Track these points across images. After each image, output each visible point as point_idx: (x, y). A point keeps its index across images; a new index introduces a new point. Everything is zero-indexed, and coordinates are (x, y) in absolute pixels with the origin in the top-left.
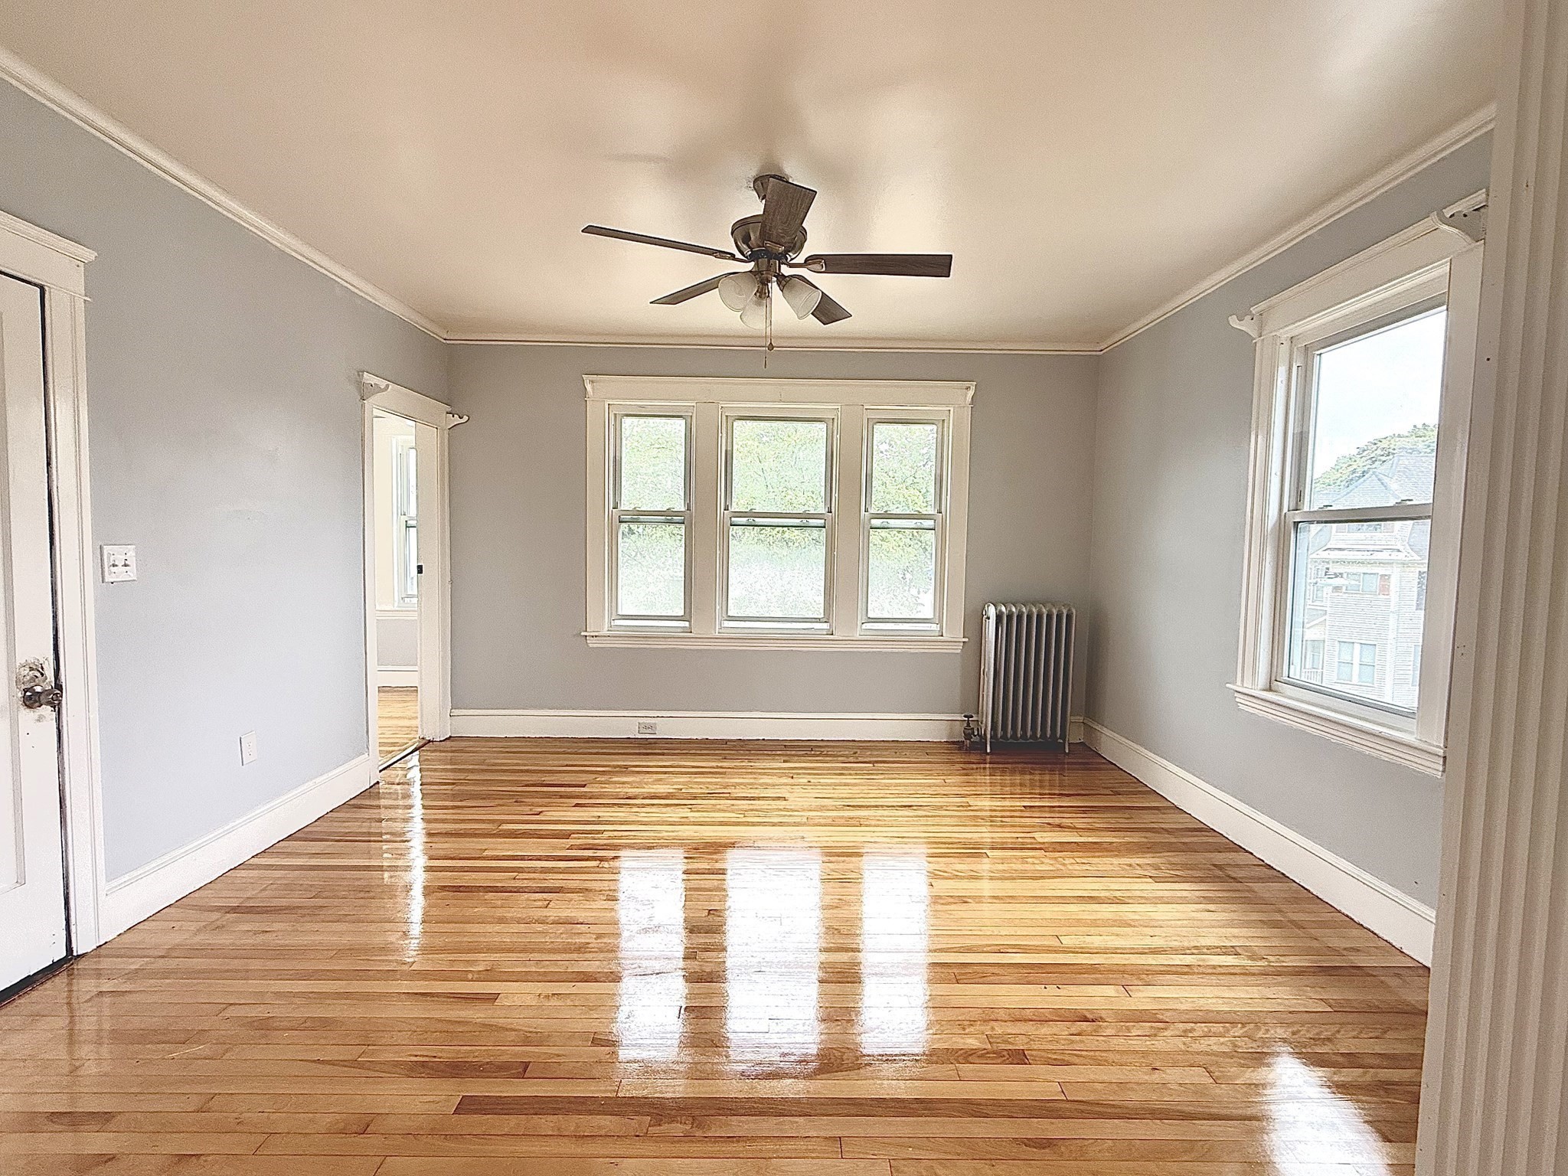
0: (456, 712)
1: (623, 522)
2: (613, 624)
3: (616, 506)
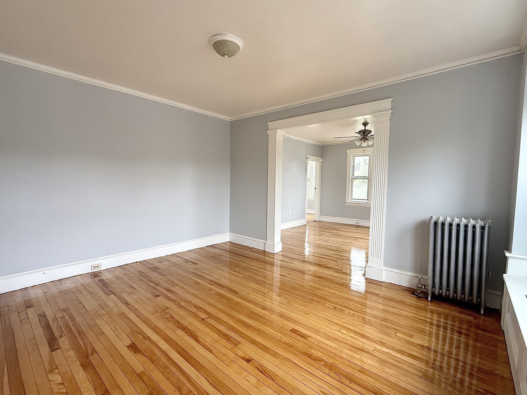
0: (320, 216)
1: (354, 179)
2: (351, 200)
3: (353, 176)
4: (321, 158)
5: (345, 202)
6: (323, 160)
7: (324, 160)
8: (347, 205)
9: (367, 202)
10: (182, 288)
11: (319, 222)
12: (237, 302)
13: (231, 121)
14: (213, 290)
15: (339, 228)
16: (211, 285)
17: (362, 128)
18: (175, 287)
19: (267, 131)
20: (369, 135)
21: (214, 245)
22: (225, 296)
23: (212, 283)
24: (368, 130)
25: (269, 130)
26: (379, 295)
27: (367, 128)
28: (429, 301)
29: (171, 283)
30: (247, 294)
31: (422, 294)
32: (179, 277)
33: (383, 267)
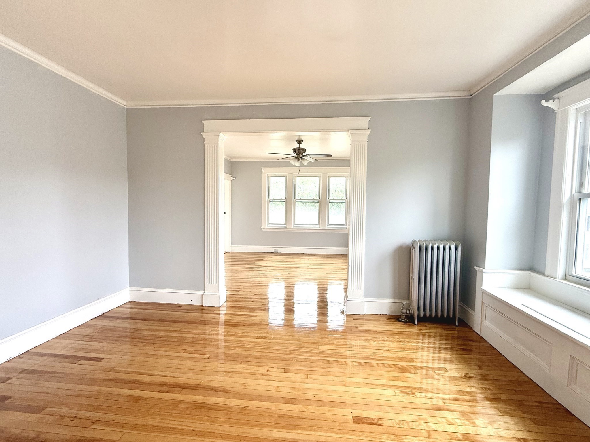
0: (232, 246)
1: (270, 201)
2: (268, 225)
3: (269, 198)
4: (231, 176)
5: (261, 228)
6: (233, 178)
7: (235, 178)
8: (263, 230)
9: (285, 227)
10: (112, 424)
11: (230, 253)
12: (242, 408)
13: (126, 108)
14: (181, 402)
15: (262, 258)
16: (168, 392)
17: (297, 146)
18: (92, 427)
19: (202, 133)
20: (304, 154)
21: (105, 315)
22: (213, 405)
23: (165, 389)
24: (302, 149)
25: (205, 131)
26: (377, 331)
27: (302, 146)
28: (416, 325)
29: (75, 422)
30: (243, 387)
31: (406, 319)
32: (83, 401)
33: (364, 298)
